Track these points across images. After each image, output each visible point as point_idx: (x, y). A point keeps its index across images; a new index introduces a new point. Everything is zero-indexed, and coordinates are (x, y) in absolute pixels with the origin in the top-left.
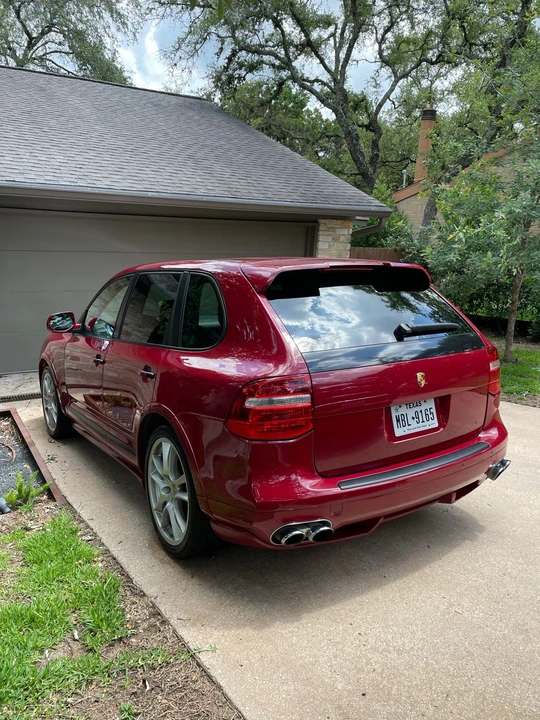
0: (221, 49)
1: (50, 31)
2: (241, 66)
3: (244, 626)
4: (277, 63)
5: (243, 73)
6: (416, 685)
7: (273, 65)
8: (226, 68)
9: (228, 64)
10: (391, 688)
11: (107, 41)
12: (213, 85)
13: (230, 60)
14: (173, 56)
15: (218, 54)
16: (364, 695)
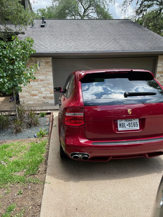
0: (138, 2)
1: (90, 6)
2: (145, 6)
3: (62, 179)
4: (159, 3)
5: (146, 8)
6: (94, 212)
7: (157, 4)
8: (140, 8)
9: (140, 6)
10: (86, 210)
11: (106, 6)
12: (136, 14)
13: (141, 5)
14: (122, 7)
15: (137, 4)
16: (76, 209)
